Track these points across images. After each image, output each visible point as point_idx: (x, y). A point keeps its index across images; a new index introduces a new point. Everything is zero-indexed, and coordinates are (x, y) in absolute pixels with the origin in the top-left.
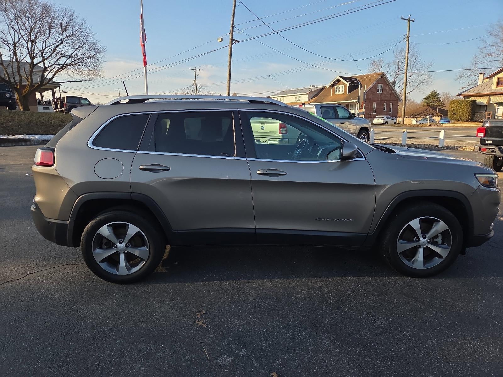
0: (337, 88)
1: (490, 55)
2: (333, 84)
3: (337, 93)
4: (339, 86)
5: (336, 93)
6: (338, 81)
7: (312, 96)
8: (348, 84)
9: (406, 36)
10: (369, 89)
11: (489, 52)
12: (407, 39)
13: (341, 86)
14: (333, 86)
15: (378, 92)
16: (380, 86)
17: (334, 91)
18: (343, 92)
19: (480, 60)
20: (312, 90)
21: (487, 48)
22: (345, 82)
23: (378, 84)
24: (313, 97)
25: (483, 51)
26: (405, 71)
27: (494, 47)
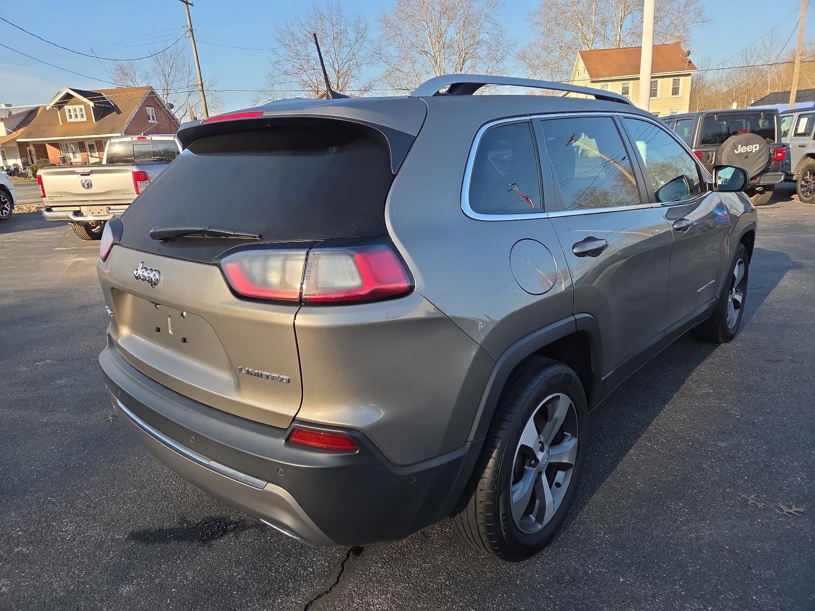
0: (69, 111)
1: (286, 73)
2: (59, 103)
3: (73, 120)
4: (74, 107)
5: (69, 120)
6: (68, 96)
7: (15, 123)
8: (92, 104)
9: (187, 29)
10: (134, 115)
11: (285, 69)
12: (190, 33)
13: (77, 107)
14: (60, 105)
15: (149, 121)
16: (150, 111)
17: (64, 116)
18: (85, 119)
19: (277, 79)
20: (11, 113)
21: (280, 62)
22: (85, 100)
23: (148, 106)
24: (19, 127)
25: (277, 66)
26: (200, 87)
27: (288, 62)
